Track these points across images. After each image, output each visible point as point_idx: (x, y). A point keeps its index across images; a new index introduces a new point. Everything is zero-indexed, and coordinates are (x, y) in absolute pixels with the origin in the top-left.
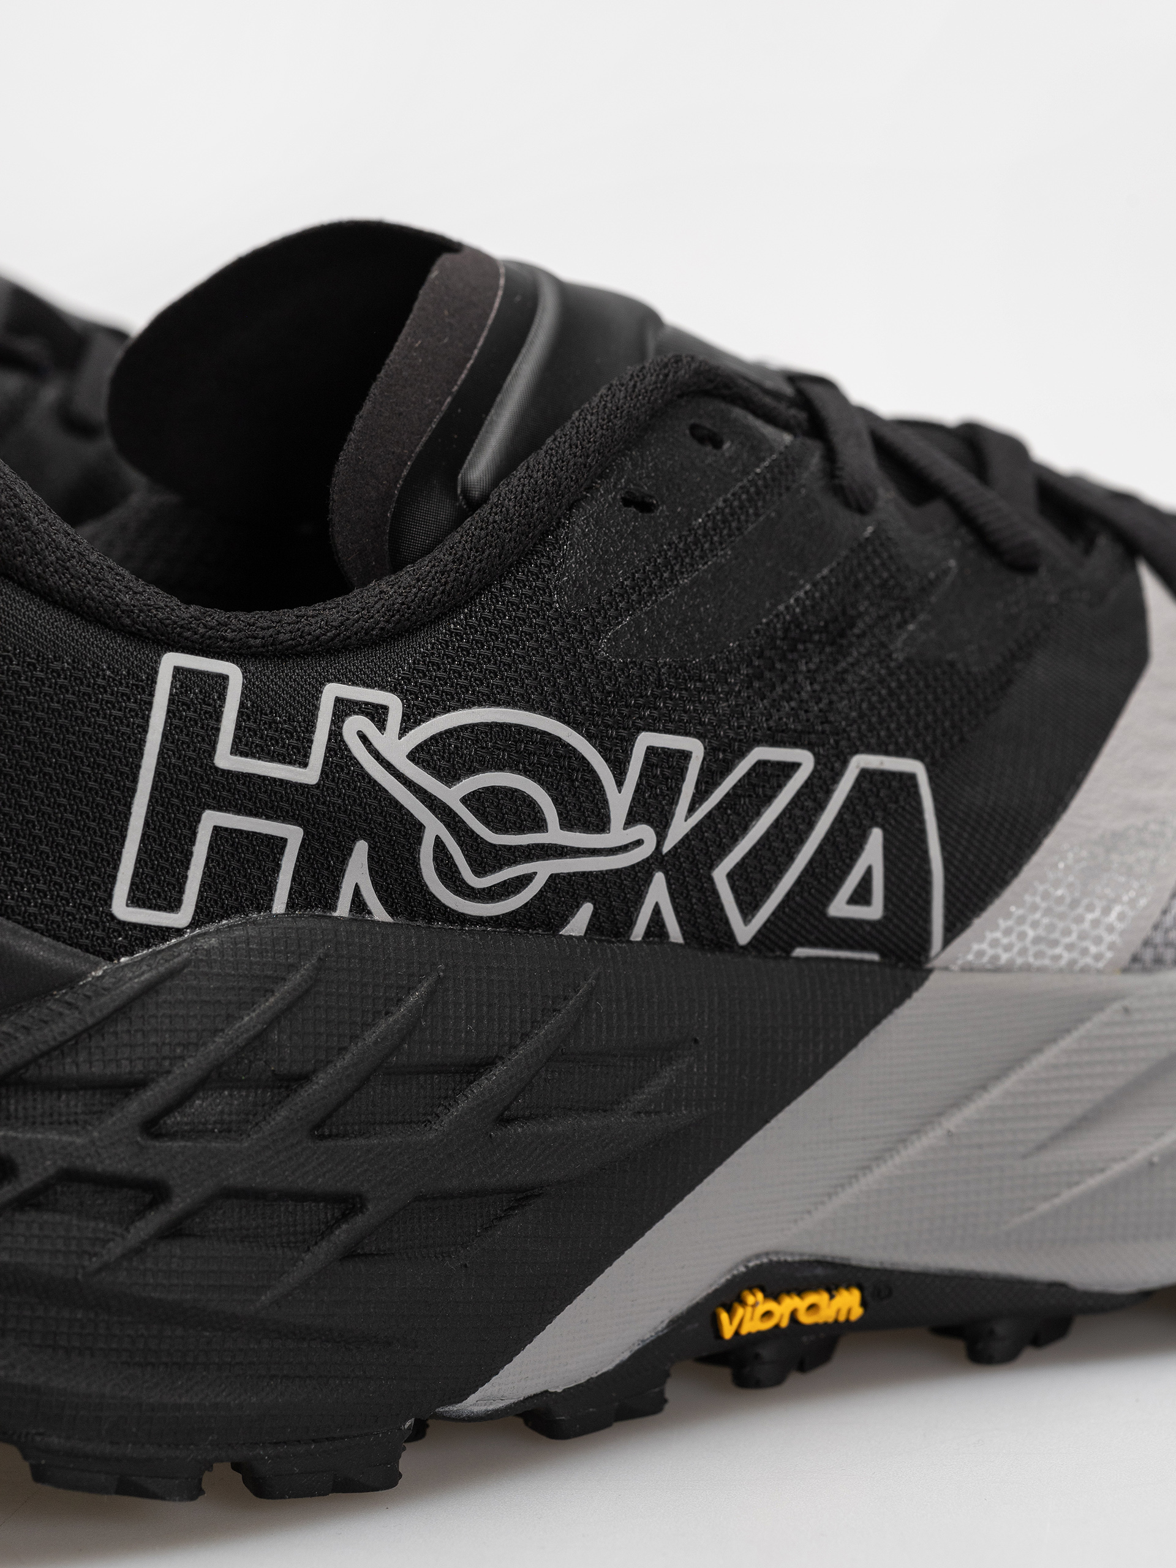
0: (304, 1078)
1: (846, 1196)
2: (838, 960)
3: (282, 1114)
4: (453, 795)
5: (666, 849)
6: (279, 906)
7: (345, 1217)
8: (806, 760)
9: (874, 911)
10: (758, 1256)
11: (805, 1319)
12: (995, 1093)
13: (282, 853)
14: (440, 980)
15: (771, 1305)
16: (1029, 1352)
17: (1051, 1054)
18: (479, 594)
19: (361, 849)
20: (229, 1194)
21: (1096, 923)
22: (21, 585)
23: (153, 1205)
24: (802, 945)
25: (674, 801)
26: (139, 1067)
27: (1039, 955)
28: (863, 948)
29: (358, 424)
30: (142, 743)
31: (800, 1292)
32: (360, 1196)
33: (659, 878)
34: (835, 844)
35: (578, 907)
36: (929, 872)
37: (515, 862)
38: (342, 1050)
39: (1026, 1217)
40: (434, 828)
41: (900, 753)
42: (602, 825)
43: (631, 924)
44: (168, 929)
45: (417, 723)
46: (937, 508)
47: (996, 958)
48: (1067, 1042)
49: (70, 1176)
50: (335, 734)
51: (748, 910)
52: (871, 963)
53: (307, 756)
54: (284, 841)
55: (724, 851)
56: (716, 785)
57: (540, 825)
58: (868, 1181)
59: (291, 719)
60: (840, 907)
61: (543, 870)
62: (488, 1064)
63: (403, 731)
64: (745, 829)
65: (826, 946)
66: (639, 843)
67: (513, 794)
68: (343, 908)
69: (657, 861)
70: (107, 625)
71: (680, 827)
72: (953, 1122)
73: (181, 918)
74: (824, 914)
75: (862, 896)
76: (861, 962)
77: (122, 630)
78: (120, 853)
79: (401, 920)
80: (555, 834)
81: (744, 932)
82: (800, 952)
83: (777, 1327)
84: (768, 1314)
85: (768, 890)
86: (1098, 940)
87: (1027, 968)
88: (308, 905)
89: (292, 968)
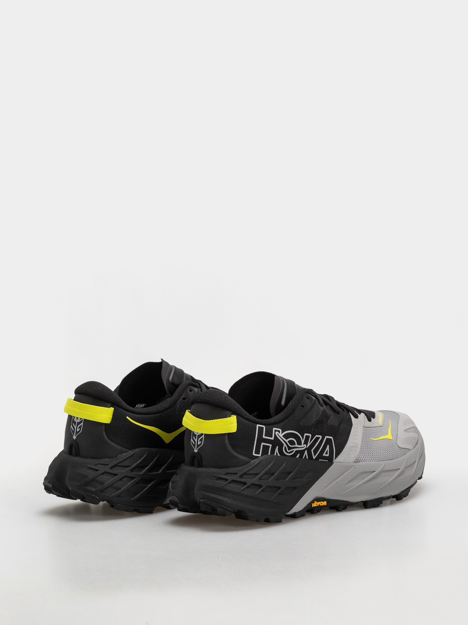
0: (274, 473)
1: (325, 490)
2: (324, 461)
3: (273, 477)
4: (287, 441)
5: (307, 447)
6: (269, 454)
7: (279, 489)
8: (321, 436)
9: (328, 455)
10: (316, 497)
11: (320, 505)
12: (341, 477)
13: (269, 448)
14: (286, 462)
15: (317, 503)
16: (343, 510)
17: (347, 473)
18: (288, 417)
19: (277, 447)
20: (268, 486)
21: (351, 457)
22: (242, 417)
23: (260, 488)
24: (320, 459)
25: (308, 442)
26: (258, 472)
27: (345, 461)
28: (326, 460)
29: (272, 398)
30: (255, 435)
31: (320, 501)
32: (280, 487)
33: (306, 451)
34: (324, 447)
35: (298, 454)
36: (334, 450)
37: (292, 449)
38: (278, 470)
39: (344, 493)
40: (285, 445)
41: (330, 436)
42: (301, 445)
43: (303, 456)
44: (258, 456)
45: (283, 433)
46: (328, 406)
47: (340, 461)
48: (348, 471)
49: (252, 484)
50: (275, 434)
51: (315, 455)
52: (327, 461)
53: (272, 436)
54: (270, 446)
55: (313, 448)
56: (312, 440)
57: (295, 444)
58: (327, 488)
59: (270, 432)
60: (324, 455)
61: (295, 450)
62: (291, 472)
63: (282, 433)
64: (315, 445)
65: (322, 459)
66: (304, 447)
67: (292, 441)
68: (275, 454)
69: (306, 449)
70: (251, 421)
71: (309, 445)
72: (336, 481)
73: (260, 455)
74: (322, 455)
75: (326, 453)
76: (326, 461)
77: (252, 422)
78: (253, 448)
79: (281, 456)
80: (296, 446)
81: (314, 458)
82: (320, 460)
83: (317, 506)
84: (317, 504)
85: (317, 452)
86: (351, 459)
87: (343, 462)
88: (272, 454)
89: (272, 461)
